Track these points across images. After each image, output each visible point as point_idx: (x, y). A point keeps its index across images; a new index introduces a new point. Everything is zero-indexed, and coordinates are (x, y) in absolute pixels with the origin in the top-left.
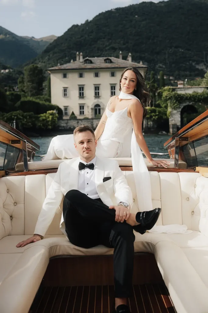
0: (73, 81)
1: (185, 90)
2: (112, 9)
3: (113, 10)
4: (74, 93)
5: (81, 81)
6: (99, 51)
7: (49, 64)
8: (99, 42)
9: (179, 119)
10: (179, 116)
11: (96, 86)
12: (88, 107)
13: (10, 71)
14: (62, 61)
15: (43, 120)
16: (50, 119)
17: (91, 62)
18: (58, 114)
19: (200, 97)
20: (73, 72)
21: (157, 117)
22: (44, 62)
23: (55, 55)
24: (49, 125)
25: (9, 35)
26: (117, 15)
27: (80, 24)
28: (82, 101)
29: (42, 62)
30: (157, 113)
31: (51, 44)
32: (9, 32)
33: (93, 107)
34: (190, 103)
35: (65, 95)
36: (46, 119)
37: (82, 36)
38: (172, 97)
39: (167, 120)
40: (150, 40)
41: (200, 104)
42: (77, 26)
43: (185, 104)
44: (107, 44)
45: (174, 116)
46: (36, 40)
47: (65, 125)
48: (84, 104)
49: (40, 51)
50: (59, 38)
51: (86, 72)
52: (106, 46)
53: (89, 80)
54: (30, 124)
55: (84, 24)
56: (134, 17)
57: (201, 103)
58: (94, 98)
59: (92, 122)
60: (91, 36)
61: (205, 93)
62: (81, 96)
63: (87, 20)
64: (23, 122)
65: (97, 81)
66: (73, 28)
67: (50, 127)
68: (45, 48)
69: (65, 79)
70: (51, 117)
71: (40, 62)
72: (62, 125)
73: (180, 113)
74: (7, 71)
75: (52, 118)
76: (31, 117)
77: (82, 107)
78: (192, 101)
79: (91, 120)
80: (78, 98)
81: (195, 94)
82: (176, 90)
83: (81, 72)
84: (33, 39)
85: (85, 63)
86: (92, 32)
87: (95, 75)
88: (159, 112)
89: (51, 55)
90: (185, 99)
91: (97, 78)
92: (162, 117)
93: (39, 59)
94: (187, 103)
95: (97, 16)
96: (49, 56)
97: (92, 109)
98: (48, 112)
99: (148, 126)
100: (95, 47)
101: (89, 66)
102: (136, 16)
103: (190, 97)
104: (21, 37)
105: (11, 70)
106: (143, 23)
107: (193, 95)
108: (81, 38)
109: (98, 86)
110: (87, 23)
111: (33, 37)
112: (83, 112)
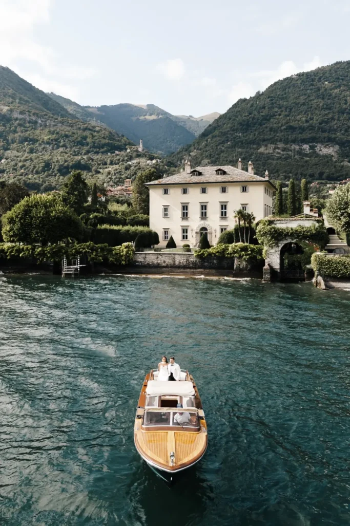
0: (176, 198)
1: (286, 223)
2: (292, 76)
3: (294, 77)
4: (176, 212)
5: (185, 199)
6: (272, 133)
7: (206, 151)
8: (272, 120)
9: (278, 261)
10: (279, 256)
11: (202, 204)
12: (192, 230)
13: (157, 161)
14: (223, 146)
15: (117, 254)
16: (124, 253)
17: (200, 174)
18: (135, 247)
19: (305, 233)
20: (174, 187)
21: (248, 257)
22: (201, 149)
23: (214, 139)
24: (123, 260)
25: (162, 115)
26: (299, 82)
27: (248, 98)
28: (185, 223)
29: (198, 149)
30: (250, 252)
31: (210, 125)
32: (163, 111)
33: (198, 230)
34: (293, 240)
35: (166, 215)
36: (120, 253)
37: (250, 114)
38: (266, 232)
39: (263, 262)
40: (345, 115)
41: (307, 242)
42: (245, 100)
43: (285, 242)
44: (284, 122)
45: (271, 257)
46: (195, 120)
47: (143, 260)
48: (188, 226)
49: (197, 134)
50: (222, 117)
51: (192, 187)
52: (282, 125)
53: (194, 198)
54: (101, 258)
55: (254, 97)
56: (323, 83)
57: (308, 240)
58: (199, 219)
59: (174, 258)
60: (262, 113)
61: (313, 228)
62: (185, 216)
63: (259, 92)
64: (92, 256)
65: (204, 198)
66: (240, 103)
67: (124, 263)
68: (202, 131)
69: (166, 196)
70: (125, 250)
71: (195, 148)
72: (139, 260)
73: (279, 252)
74: (154, 161)
75: (127, 252)
76: (102, 249)
77: (185, 231)
78: (295, 238)
79: (173, 255)
80: (181, 219)
81: (299, 229)
82: (275, 223)
83: (185, 188)
84: (191, 119)
85: (192, 176)
86: (264, 108)
87: (201, 190)
88: (253, 250)
89: (209, 140)
90: (285, 236)
91: (204, 195)
92: (255, 257)
93: (194, 145)
94: (289, 241)
95: (271, 86)
96: (207, 141)
97: (197, 233)
98: (123, 244)
99: (239, 267)
100: (266, 127)
101: (196, 179)
102: (327, 83)
103: (293, 233)
104: (176, 117)
105: (159, 160)
106: (336, 91)
107: (296, 231)
108: (248, 116)
109: (205, 204)
110: (259, 96)
111: (191, 116)
112: (187, 236)
